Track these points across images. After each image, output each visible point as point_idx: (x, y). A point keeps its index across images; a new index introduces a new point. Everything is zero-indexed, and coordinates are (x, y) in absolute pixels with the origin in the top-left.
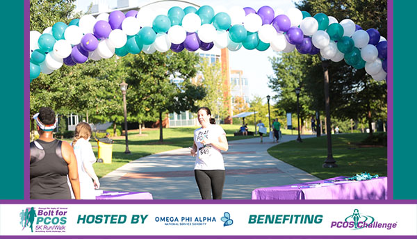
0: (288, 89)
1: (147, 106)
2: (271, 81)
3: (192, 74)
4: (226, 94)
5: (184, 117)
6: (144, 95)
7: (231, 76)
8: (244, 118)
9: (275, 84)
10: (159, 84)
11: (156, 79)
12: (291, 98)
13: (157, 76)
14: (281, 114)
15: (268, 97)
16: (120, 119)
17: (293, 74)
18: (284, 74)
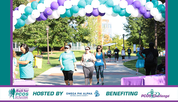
0: (135, 31)
1: (58, 39)
2: (125, 26)
3: (82, 22)
4: (100, 33)
5: (76, 45)
6: (56, 33)
7: (103, 22)
8: (109, 47)
9: (127, 28)
10: (64, 27)
11: (63, 24)
12: (136, 36)
13: (64, 23)
14: (130, 45)
15: (124, 35)
16: (41, 45)
17: (137, 23)
18: (132, 23)
